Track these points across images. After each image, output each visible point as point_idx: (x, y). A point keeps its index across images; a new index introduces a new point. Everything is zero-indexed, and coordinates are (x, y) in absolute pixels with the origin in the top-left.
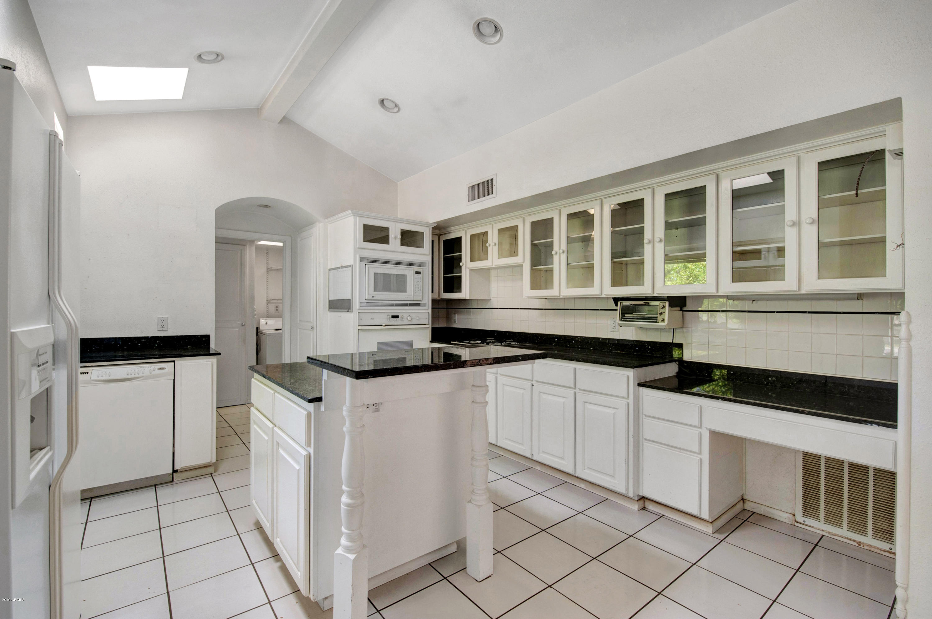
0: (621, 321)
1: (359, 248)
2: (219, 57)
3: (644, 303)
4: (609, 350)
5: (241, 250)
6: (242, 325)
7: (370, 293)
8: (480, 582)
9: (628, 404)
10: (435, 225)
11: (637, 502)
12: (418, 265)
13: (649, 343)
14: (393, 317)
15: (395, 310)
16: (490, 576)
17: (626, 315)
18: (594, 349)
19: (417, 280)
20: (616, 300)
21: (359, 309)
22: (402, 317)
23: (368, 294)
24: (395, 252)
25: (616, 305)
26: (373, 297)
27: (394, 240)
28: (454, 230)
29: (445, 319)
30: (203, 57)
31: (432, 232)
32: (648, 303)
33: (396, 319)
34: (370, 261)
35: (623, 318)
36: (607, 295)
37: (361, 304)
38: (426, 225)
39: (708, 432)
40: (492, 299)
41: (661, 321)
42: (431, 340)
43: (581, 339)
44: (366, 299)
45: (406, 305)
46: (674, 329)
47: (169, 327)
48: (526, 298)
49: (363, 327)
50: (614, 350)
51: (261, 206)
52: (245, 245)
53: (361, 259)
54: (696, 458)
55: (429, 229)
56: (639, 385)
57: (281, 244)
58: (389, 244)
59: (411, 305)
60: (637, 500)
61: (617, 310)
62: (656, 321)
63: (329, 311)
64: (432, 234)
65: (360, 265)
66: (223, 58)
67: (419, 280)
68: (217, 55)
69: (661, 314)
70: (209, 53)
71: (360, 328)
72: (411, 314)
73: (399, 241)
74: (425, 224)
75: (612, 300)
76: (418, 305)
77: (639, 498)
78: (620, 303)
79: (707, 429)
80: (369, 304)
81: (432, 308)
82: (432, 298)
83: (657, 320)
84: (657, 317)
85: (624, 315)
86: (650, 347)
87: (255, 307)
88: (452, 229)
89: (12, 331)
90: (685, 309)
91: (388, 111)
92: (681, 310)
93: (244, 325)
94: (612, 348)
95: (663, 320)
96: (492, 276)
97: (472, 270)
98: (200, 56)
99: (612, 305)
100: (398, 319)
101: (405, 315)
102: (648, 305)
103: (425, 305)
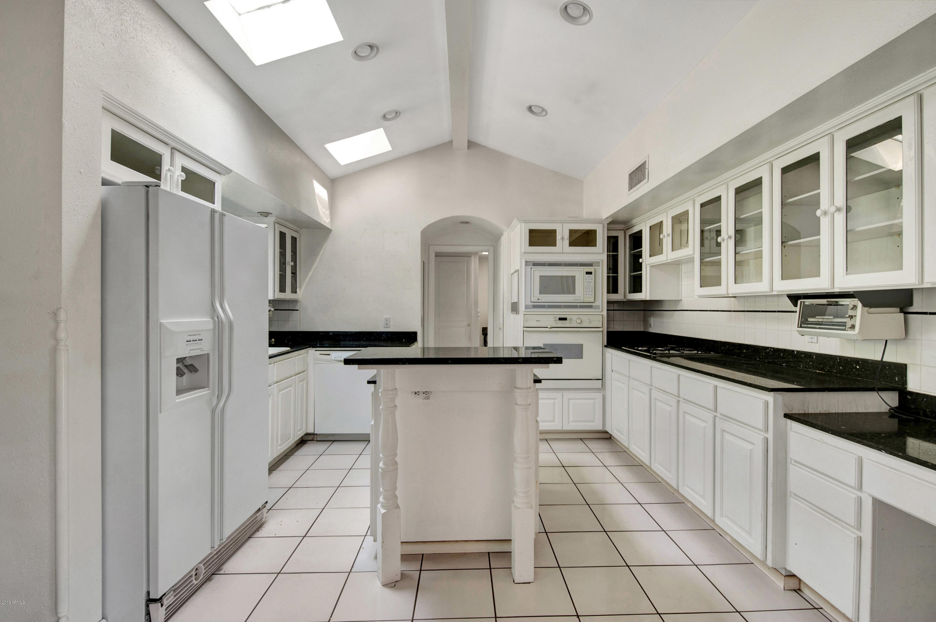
0: (801, 327)
1: (524, 253)
2: (397, 113)
3: (827, 301)
4: (806, 368)
5: (467, 261)
6: (468, 325)
7: (537, 296)
8: (516, 583)
9: (767, 440)
10: (611, 220)
11: (783, 578)
12: (590, 265)
13: (856, 361)
14: (560, 319)
15: (563, 313)
16: (529, 583)
17: (810, 320)
18: (787, 366)
19: (588, 281)
20: (794, 298)
21: (525, 311)
22: (571, 320)
23: (533, 297)
24: (563, 253)
25: (796, 305)
26: (538, 299)
27: (562, 241)
28: (636, 223)
29: (642, 322)
30: (387, 117)
31: (607, 228)
32: (836, 302)
33: (563, 321)
34: (536, 264)
35: (803, 323)
36: (778, 291)
37: (527, 307)
38: (600, 222)
39: (871, 499)
40: (682, 299)
41: (850, 328)
42: (606, 345)
43: (772, 351)
44: (532, 301)
45: (576, 307)
46: (886, 341)
47: (391, 325)
48: (697, 297)
49: (527, 329)
50: (811, 369)
51: (462, 222)
52: (470, 257)
53: (527, 263)
54: (852, 535)
55: (603, 226)
56: (787, 416)
57: (487, 253)
58: (556, 246)
59: (581, 307)
60: (784, 575)
61: (796, 312)
62: (844, 328)
63: (511, 313)
64: (608, 230)
65: (525, 268)
66: (400, 113)
67: (591, 281)
68: (396, 112)
69: (851, 317)
70: (390, 112)
71: (525, 329)
72: (580, 317)
73: (567, 242)
74: (597, 221)
75: (787, 298)
76: (591, 307)
77: (787, 574)
78: (801, 302)
79: (870, 495)
80: (535, 307)
81: (607, 310)
82: (607, 299)
83: (845, 326)
84: (846, 323)
85: (807, 319)
86: (858, 367)
87: (479, 310)
88: (634, 221)
89: (161, 321)
90: (911, 309)
91: (539, 116)
92: (901, 311)
93: (470, 325)
94: (808, 366)
95: (853, 327)
96: (683, 271)
97: (653, 267)
98: (384, 116)
99: (788, 305)
100: (565, 321)
101: (574, 318)
102: (837, 304)
103: (598, 307)
